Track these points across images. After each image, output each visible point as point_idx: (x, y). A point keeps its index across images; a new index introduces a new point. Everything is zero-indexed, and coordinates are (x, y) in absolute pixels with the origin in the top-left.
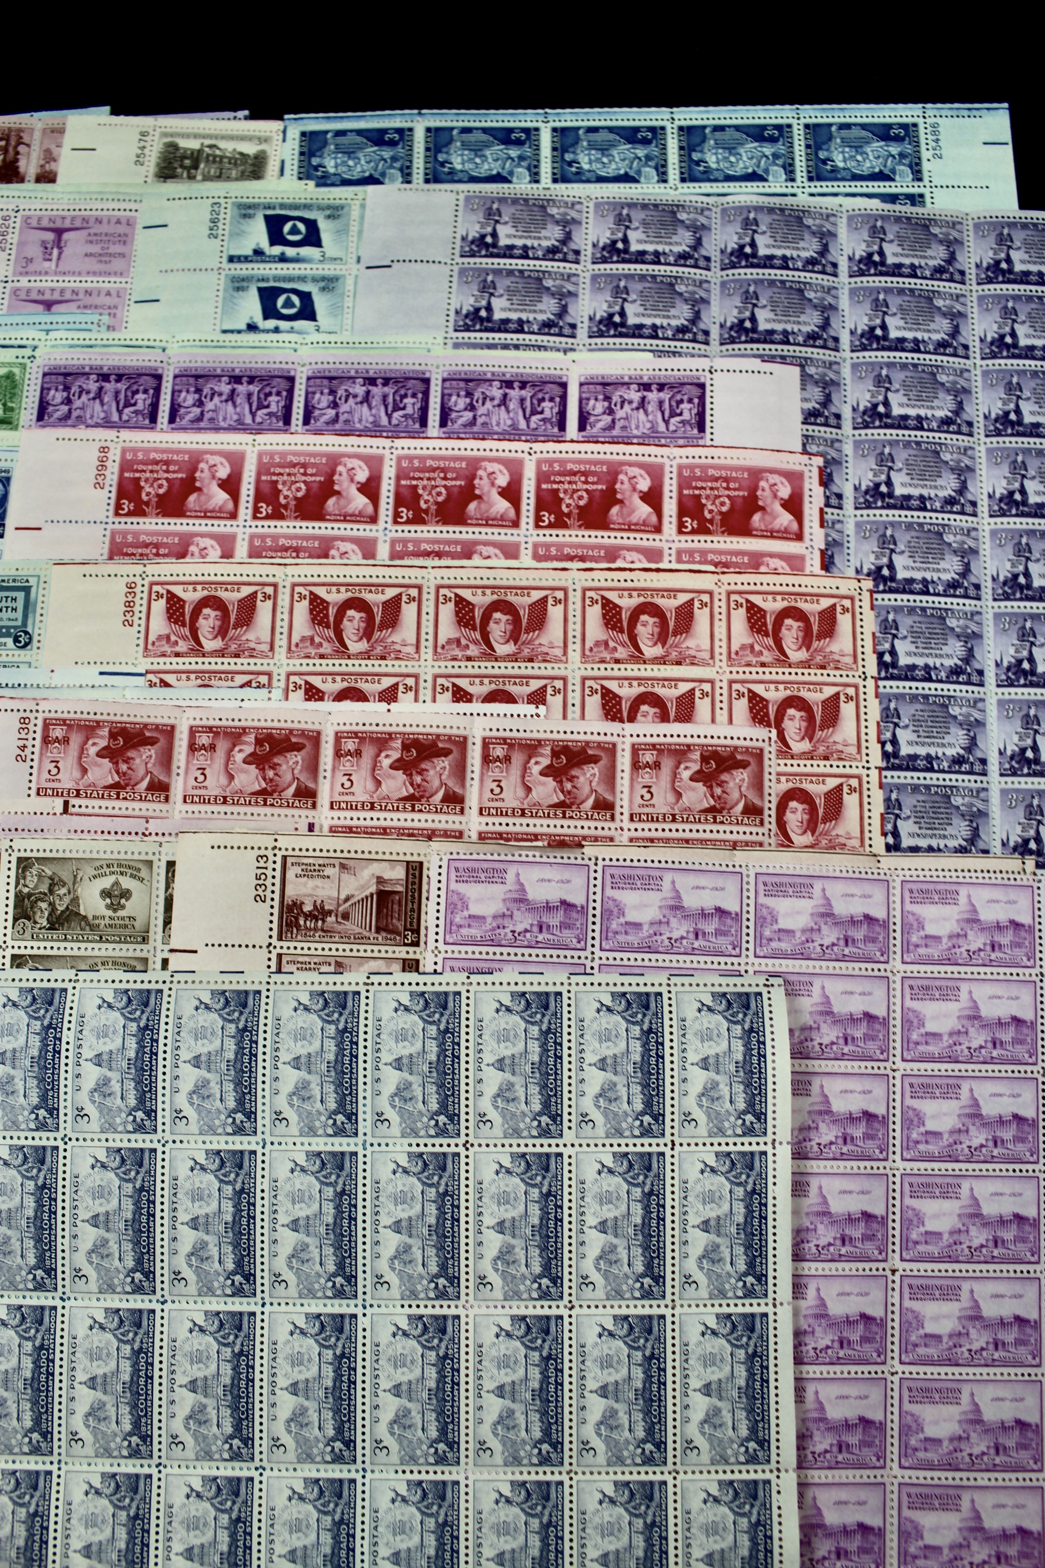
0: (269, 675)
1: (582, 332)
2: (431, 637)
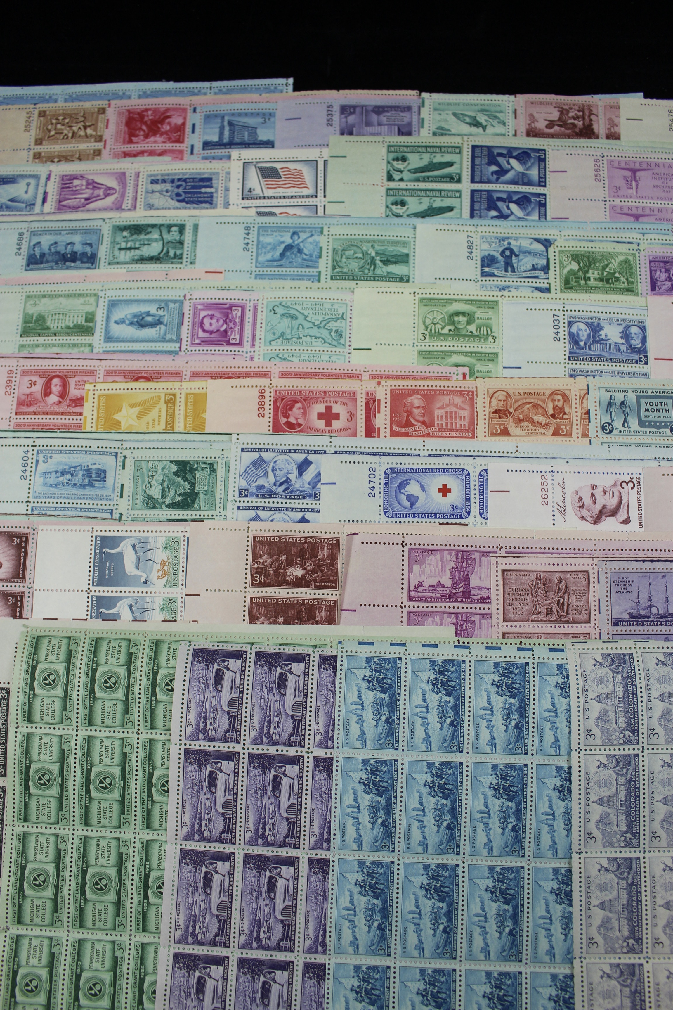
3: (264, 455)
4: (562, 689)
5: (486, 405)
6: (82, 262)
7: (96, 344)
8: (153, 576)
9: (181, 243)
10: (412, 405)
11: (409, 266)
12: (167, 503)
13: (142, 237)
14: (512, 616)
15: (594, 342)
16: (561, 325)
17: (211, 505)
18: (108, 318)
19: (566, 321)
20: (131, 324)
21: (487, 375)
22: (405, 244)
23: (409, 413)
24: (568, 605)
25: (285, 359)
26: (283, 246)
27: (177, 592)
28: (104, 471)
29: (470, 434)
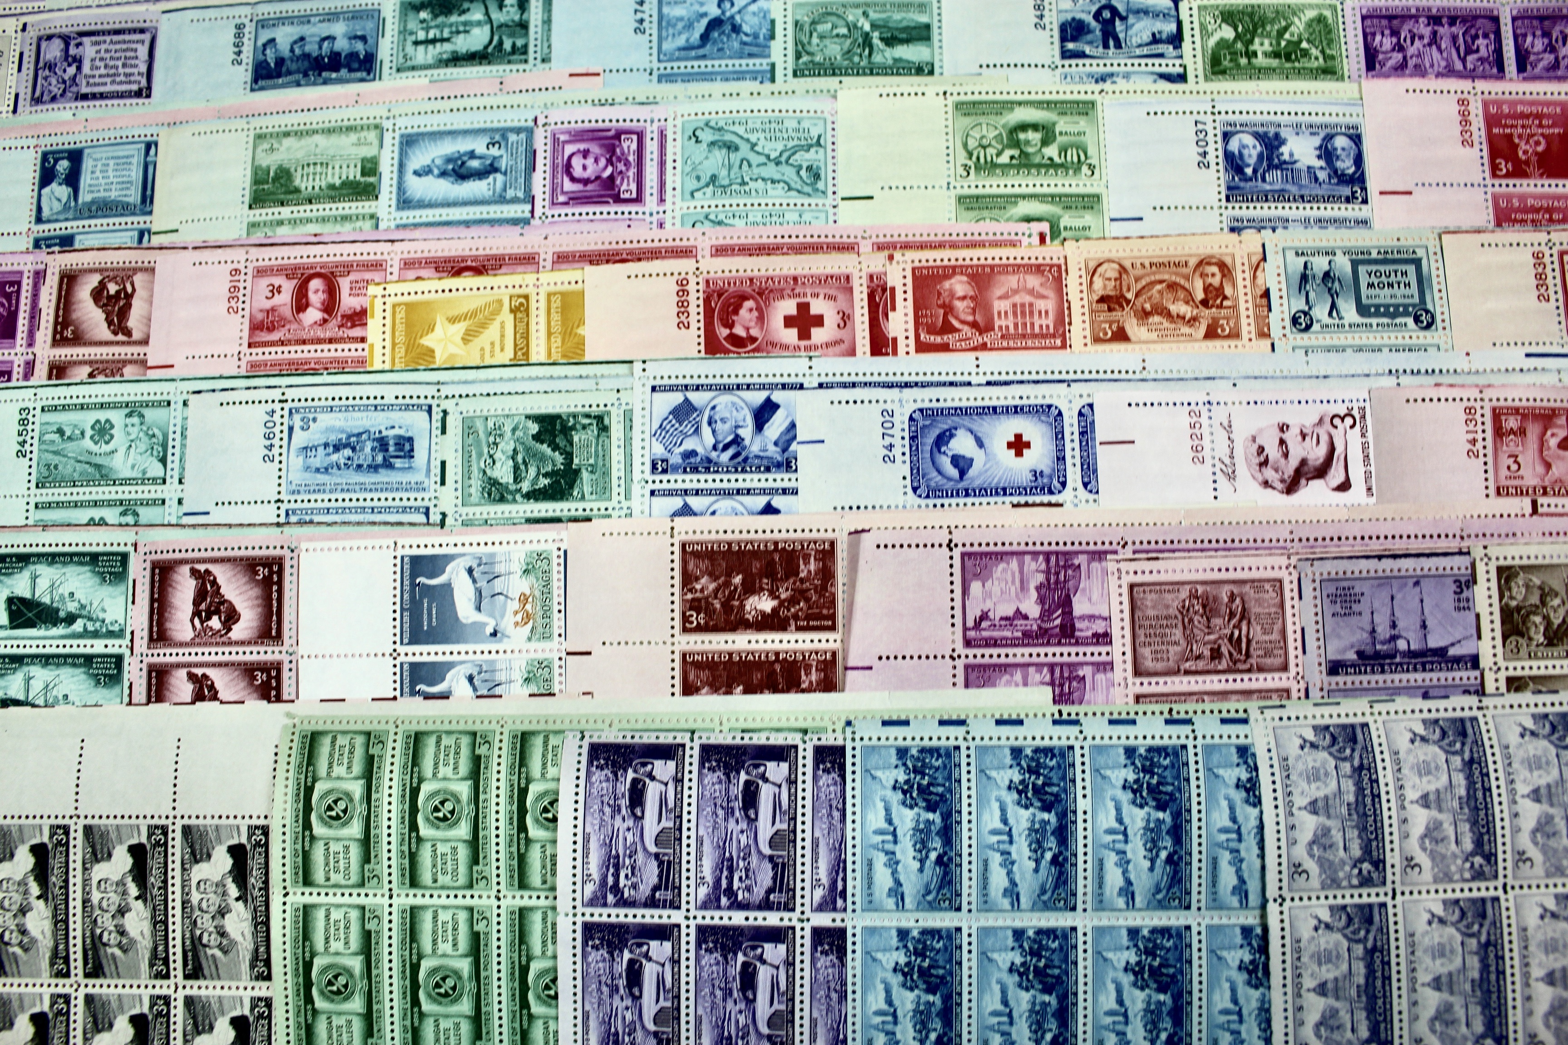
3: (693, 396)
4: (1247, 791)
5: (1084, 288)
6: (351, 70)
7: (382, 213)
8: (508, 623)
9: (523, 26)
10: (952, 294)
11: (931, 46)
12: (525, 490)
13: (454, 18)
14: (1149, 664)
15: (1271, 167)
16: (1210, 138)
17: (603, 490)
18: (401, 166)
19: (1218, 132)
20: (443, 174)
21: (1082, 234)
22: (922, 7)
23: (949, 309)
24: (1249, 642)
25: (720, 223)
26: (705, 22)
27: (551, 650)
28: (410, 440)
29: (1058, 342)
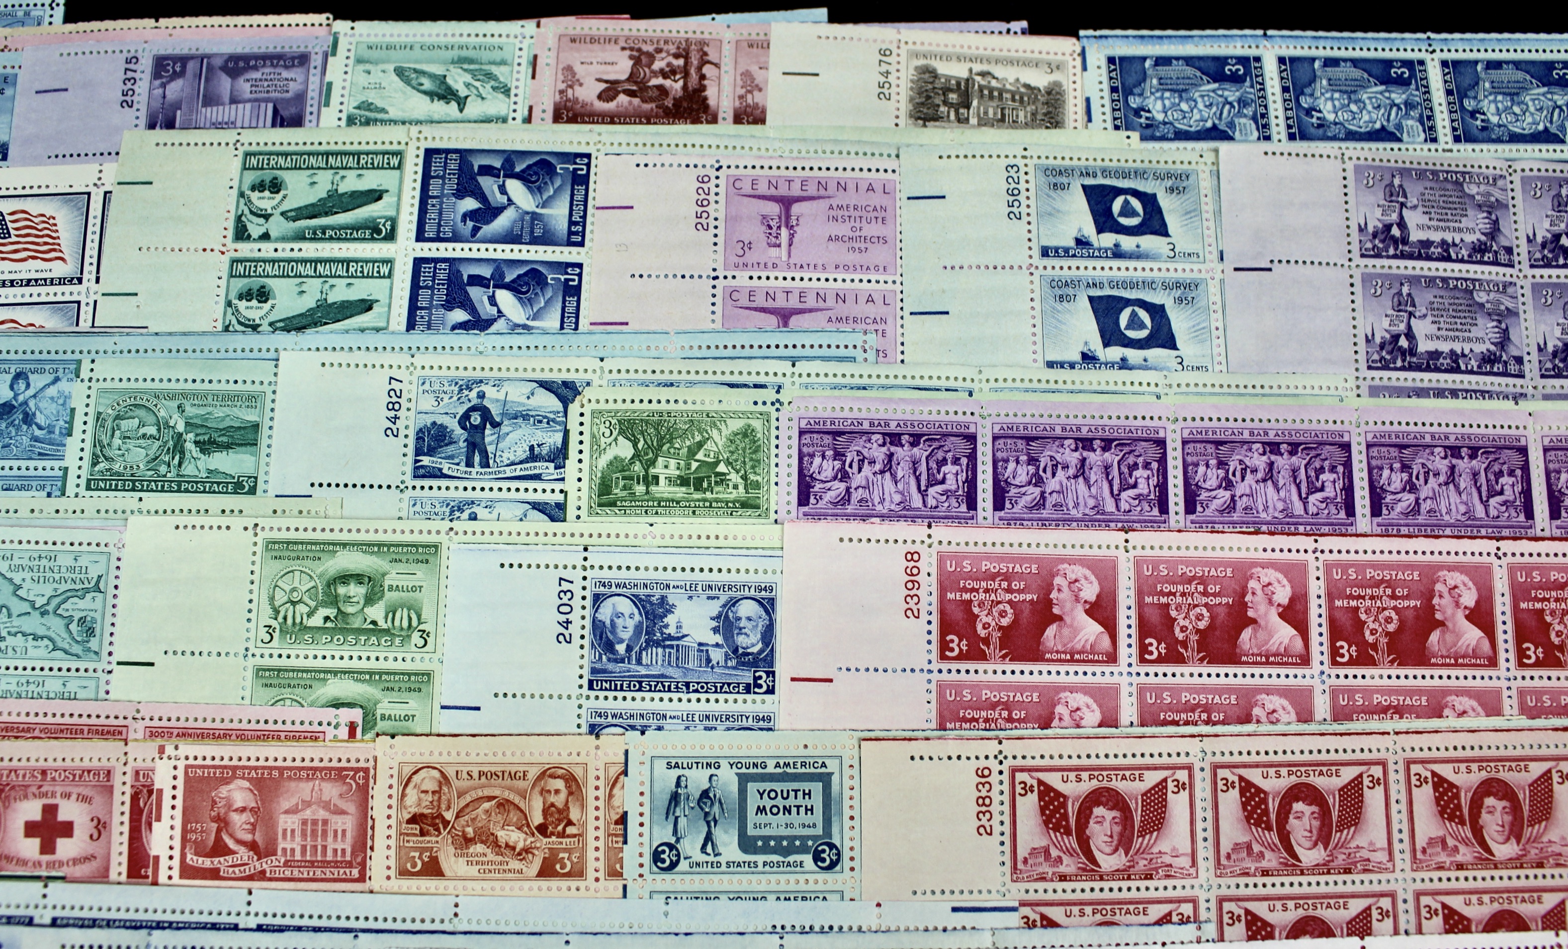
0: (1194, 901)
1: (1531, 368)
2: (1405, 836)
5: (394, 802)
10: (229, 806)
11: (256, 454)
15: (651, 643)
16: (577, 602)
19: (588, 593)
21: (401, 727)
22: (252, 400)
23: (223, 822)
29: (355, 873)
